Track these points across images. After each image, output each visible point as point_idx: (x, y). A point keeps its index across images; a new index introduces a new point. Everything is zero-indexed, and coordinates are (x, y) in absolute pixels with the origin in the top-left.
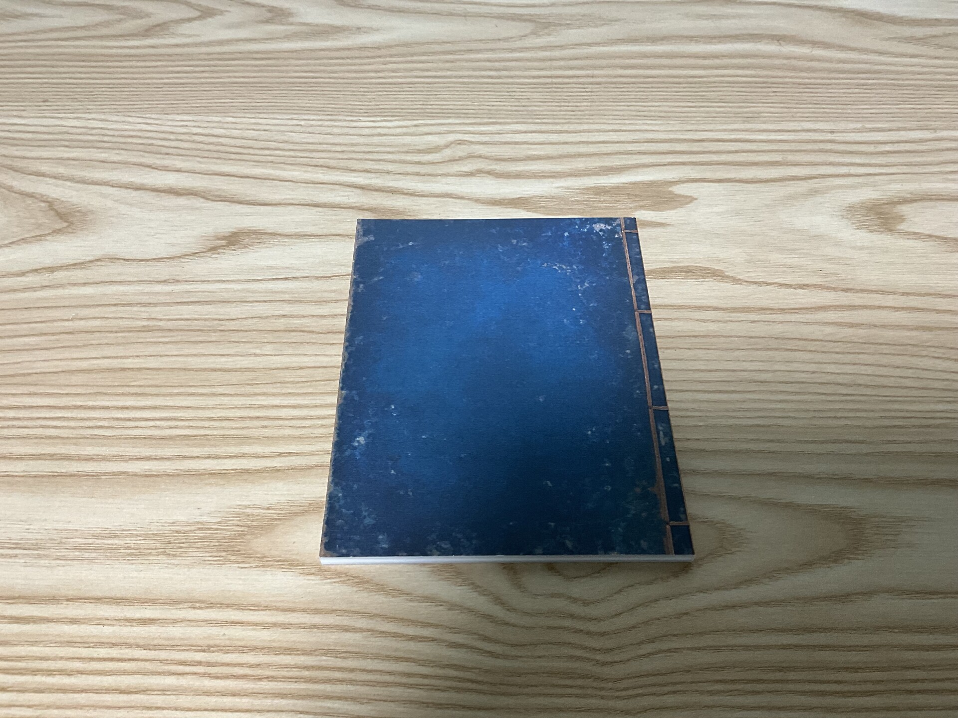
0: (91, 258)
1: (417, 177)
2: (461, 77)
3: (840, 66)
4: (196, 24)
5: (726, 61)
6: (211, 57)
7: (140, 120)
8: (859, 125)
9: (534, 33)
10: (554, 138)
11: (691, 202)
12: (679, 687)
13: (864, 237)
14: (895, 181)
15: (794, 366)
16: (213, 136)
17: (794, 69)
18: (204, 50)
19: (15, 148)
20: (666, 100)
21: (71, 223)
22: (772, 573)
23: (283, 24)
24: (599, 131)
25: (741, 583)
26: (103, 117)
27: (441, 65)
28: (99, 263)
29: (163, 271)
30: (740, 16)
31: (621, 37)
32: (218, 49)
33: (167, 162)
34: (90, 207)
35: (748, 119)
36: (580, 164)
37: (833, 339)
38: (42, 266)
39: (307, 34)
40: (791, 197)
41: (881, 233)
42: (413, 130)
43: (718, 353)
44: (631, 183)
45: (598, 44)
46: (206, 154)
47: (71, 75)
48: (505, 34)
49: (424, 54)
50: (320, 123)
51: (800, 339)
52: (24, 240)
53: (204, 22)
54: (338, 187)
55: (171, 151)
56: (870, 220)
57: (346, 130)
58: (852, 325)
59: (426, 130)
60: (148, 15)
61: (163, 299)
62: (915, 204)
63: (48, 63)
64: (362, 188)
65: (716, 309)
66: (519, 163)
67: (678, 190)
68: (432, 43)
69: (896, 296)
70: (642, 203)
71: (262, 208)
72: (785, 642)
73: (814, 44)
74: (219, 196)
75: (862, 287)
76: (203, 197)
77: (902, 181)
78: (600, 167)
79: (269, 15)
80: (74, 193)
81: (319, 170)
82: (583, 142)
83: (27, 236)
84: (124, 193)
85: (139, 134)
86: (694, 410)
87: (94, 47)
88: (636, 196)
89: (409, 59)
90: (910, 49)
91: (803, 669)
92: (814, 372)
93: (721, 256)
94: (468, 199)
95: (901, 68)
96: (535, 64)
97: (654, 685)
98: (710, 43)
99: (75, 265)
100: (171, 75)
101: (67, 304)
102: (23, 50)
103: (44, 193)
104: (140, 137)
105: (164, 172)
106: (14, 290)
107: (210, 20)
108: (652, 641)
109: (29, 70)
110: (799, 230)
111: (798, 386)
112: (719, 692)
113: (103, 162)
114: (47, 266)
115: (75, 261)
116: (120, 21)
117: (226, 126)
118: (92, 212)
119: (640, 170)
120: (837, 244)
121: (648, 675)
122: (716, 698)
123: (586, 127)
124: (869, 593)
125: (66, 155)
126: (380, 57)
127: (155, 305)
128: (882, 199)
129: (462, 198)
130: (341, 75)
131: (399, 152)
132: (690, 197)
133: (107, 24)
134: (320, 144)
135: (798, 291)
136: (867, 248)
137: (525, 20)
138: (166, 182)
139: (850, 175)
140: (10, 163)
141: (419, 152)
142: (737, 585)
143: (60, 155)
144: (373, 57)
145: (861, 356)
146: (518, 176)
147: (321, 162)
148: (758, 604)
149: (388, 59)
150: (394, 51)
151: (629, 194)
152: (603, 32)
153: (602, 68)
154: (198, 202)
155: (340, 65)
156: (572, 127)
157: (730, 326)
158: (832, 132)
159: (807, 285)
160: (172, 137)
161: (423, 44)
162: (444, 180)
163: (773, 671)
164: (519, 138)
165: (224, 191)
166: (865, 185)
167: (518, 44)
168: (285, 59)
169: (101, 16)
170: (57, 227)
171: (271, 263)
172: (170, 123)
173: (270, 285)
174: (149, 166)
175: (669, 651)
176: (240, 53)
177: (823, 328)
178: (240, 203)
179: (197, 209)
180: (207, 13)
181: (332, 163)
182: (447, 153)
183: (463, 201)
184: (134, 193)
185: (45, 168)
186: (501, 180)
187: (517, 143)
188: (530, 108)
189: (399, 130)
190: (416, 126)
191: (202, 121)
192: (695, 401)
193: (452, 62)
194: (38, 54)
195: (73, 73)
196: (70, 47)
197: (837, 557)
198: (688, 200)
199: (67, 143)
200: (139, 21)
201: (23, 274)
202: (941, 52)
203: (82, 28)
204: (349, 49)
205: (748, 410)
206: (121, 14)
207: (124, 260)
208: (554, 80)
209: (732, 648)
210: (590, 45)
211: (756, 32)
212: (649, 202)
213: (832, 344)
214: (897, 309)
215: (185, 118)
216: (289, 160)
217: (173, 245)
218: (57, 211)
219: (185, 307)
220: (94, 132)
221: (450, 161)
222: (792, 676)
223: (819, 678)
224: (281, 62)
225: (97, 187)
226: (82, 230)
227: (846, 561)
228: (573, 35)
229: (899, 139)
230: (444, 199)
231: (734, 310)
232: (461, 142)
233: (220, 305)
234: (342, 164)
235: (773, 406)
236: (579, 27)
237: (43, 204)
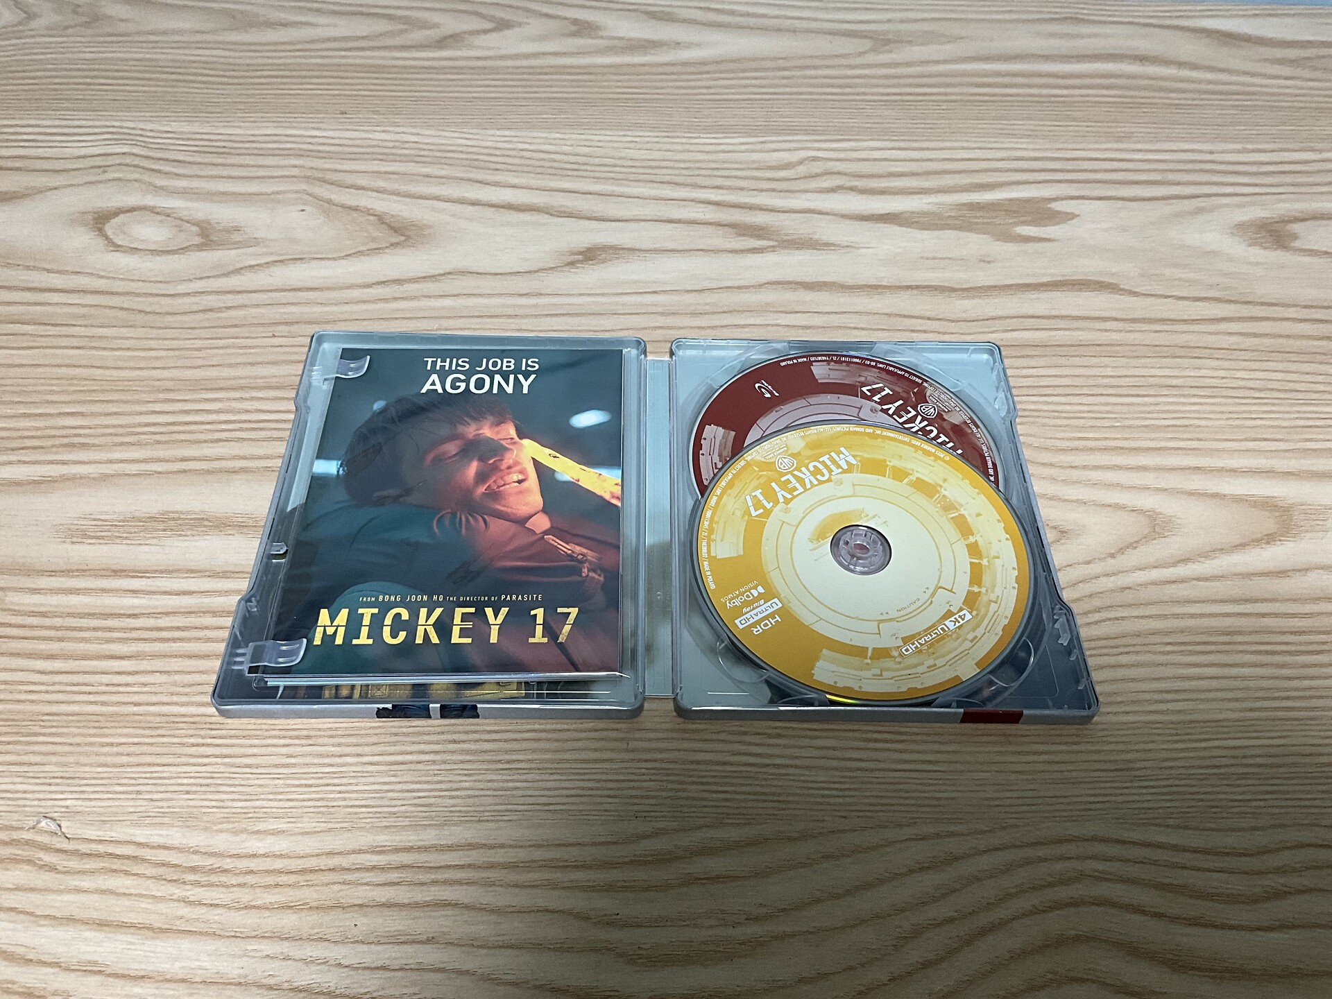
0: (442, 272)
1: (774, 194)
2: (801, 94)
3: (1210, 87)
4: (494, 35)
5: (1087, 81)
6: (519, 70)
7: (456, 135)
8: (1239, 146)
9: (874, 50)
10: (915, 154)
11: (1073, 218)
12: (1132, 649)
13: (1257, 253)
14: (1283, 201)
15: (1203, 372)
16: (542, 152)
17: (1161, 89)
18: (510, 63)
19: (324, 160)
20: (1029, 119)
21: (408, 238)
22: (1206, 554)
23: (592, 38)
24: (963, 148)
25: (1179, 562)
26: (414, 131)
27: (777, 82)
28: (451, 276)
29: (523, 285)
30: (1096, 35)
31: (970, 55)
32: (525, 63)
33: (498, 177)
34: (425, 222)
35: (1120, 139)
36: (949, 181)
37: (1240, 347)
38: (389, 278)
39: (622, 48)
40: (1177, 215)
41: (1276, 249)
42: (759, 147)
43: (1125, 360)
44: (1006, 200)
45: (946, 62)
46: (540, 170)
47: (365, 87)
48: (841, 51)
49: (756, 70)
50: (657, 140)
51: (1206, 348)
52: (360, 253)
53: (501, 34)
54: (690, 203)
55: (498, 166)
56: (1264, 237)
57: (687, 147)
58: (1256, 335)
59: (773, 146)
60: (436, 26)
61: (528, 311)
62: (1308, 223)
63: (335, 74)
64: (717, 204)
65: (1116, 319)
66: (882, 179)
67: (1055, 206)
68: (763, 59)
69: (1298, 309)
70: (1022, 219)
71: (613, 224)
72: (1228, 611)
73: (1181, 64)
74: (565, 212)
75: (1262, 300)
76: (547, 213)
77: (1292, 200)
78: (971, 184)
79: (573, 28)
80: (404, 207)
81: (669, 187)
82: (947, 160)
83: (361, 249)
84: (459, 208)
85: (460, 149)
86: (1107, 412)
87: (383, 58)
88: (1015, 212)
89: (741, 75)
90: (1286, 71)
91: (1251, 633)
92: (1223, 378)
93: (1114, 270)
94: (834, 215)
95: (1276, 90)
96: (881, 82)
97: (1105, 647)
98: (1070, 62)
99: (425, 277)
100: (481, 89)
101: (426, 315)
102: (304, 61)
103: (369, 207)
104: (461, 152)
105: (498, 189)
106: (365, 302)
107: (507, 32)
108: (1099, 610)
109: (313, 80)
110: (1188, 247)
111: (1210, 390)
112: (1169, 653)
113: (427, 176)
114: (393, 278)
115: (424, 275)
116: (406, 31)
117: (554, 142)
118: (430, 227)
119: (1014, 187)
120: (1231, 259)
121: (1100, 639)
122: (1169, 657)
123: (948, 144)
124: (1305, 570)
125: (383, 169)
126: (708, 72)
127: (523, 317)
128: (1272, 218)
129: (827, 214)
130: (668, 91)
131: (749, 169)
132: (1072, 213)
133: (392, 34)
134: (663, 160)
135: (1197, 303)
136: (1262, 264)
137: (861, 37)
138: (503, 198)
139: (1237, 195)
140: (320, 175)
141: (771, 168)
142: (1174, 564)
143: (376, 168)
144: (701, 73)
145: (1270, 363)
146: (883, 192)
147: (667, 178)
148: (1198, 579)
149: (717, 75)
150: (723, 67)
151: (1006, 211)
152: (948, 49)
153: (954, 85)
154: (544, 218)
155: (667, 81)
156: (933, 145)
157: (1132, 336)
158: (1211, 152)
159: (1206, 298)
160: (498, 152)
161: (754, 60)
162: (804, 196)
163: (1220, 635)
164: (877, 154)
165: (568, 207)
166: (1253, 204)
167: (859, 61)
168: (604, 74)
169: (381, 26)
170: (394, 240)
171: (635, 277)
172: (490, 138)
173: (639, 299)
174: (480, 182)
175: (1117, 619)
176: (552, 67)
177: (1227, 337)
178: (589, 219)
179: (544, 224)
180: (503, 25)
181: (678, 179)
182: (802, 170)
183: (829, 217)
184: (471, 208)
185: (362, 181)
186: (865, 196)
187: (875, 160)
188: (885, 125)
189: (743, 147)
190: (762, 142)
191: (526, 137)
192: (1107, 404)
193: (788, 78)
194: (322, 65)
195: (367, 84)
196: (355, 58)
197: (1269, 539)
198: (1070, 216)
199: (381, 157)
200: (428, 32)
201: (369, 286)
202: (1318, 74)
203: (363, 38)
204: (673, 65)
205: (1164, 412)
206: (404, 24)
207: (478, 273)
208: (905, 98)
209: (1176, 616)
210: (937, 62)
211: (1116, 52)
212: (1030, 218)
213: (1238, 352)
214: (1301, 321)
215: (507, 133)
216: (632, 177)
217: (527, 260)
218: (389, 226)
219: (555, 319)
220: (407, 145)
221: (805, 177)
222: (1240, 639)
223: (1266, 640)
224: (599, 77)
225: (427, 201)
226: (422, 243)
227: (1279, 543)
228: (916, 52)
229: (1283, 160)
230: (807, 215)
231: (1134, 321)
232: (815, 159)
233: (591, 317)
234: (689, 180)
235: (1187, 408)
236: (922, 44)
237: (372, 218)
